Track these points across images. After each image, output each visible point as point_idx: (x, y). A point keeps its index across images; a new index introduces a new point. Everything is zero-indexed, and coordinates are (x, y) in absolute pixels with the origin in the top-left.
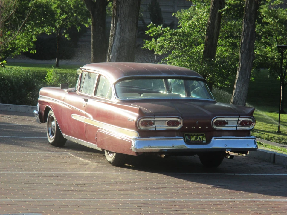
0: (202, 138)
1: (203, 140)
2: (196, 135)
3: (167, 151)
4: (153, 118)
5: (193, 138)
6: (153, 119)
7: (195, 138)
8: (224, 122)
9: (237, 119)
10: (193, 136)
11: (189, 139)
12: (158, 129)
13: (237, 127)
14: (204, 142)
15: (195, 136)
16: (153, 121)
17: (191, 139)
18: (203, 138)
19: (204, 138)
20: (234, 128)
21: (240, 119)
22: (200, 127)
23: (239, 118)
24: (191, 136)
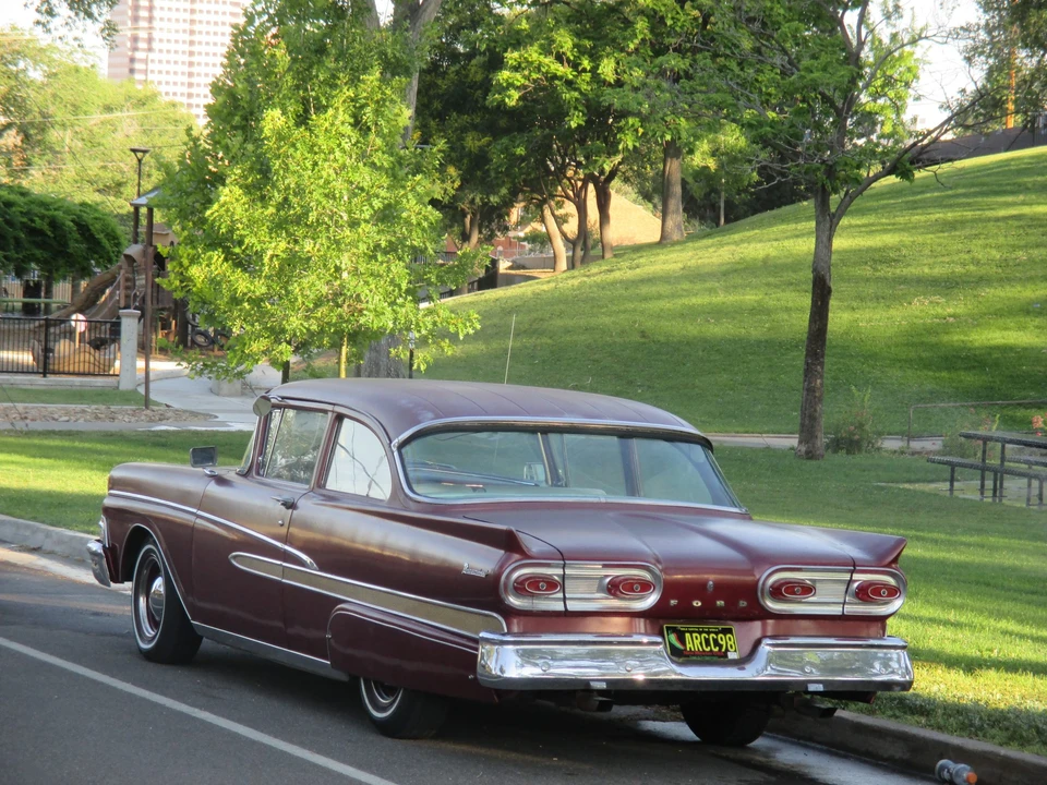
0: (723, 643)
1: (727, 650)
2: (703, 632)
3: (603, 686)
4: (557, 566)
5: (694, 642)
6: (560, 572)
7: (701, 643)
8: (802, 587)
9: (847, 577)
10: (694, 635)
11: (678, 645)
12: (573, 606)
13: (844, 603)
14: (732, 656)
15: (700, 633)
16: (556, 578)
17: (688, 646)
18: (729, 643)
19: (732, 643)
20: (836, 610)
21: (856, 576)
22: (720, 603)
23: (852, 572)
24: (687, 635)
